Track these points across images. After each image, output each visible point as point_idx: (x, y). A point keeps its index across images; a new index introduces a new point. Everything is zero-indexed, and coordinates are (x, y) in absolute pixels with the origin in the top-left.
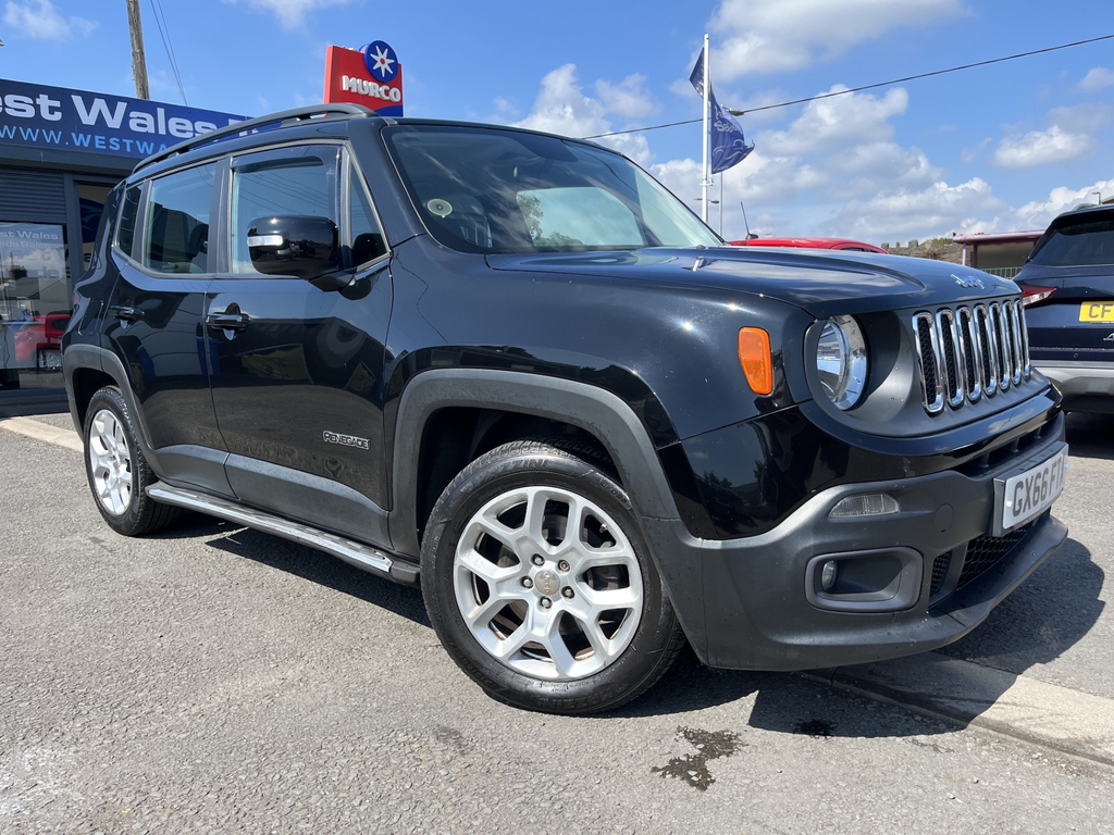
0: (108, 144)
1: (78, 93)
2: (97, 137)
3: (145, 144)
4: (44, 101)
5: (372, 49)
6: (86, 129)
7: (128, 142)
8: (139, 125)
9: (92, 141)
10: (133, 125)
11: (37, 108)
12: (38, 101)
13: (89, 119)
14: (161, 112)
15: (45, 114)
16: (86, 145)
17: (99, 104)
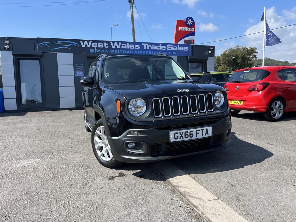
0: (117, 52)
1: (112, 41)
2: (115, 50)
3: (124, 51)
4: (105, 44)
5: (187, 19)
6: (113, 49)
7: (121, 51)
8: (123, 47)
9: (114, 51)
10: (122, 47)
11: (104, 45)
12: (104, 44)
13: (113, 47)
14: (128, 44)
15: (105, 47)
16: (113, 52)
17: (116, 43)
